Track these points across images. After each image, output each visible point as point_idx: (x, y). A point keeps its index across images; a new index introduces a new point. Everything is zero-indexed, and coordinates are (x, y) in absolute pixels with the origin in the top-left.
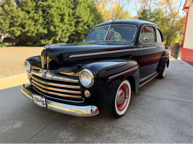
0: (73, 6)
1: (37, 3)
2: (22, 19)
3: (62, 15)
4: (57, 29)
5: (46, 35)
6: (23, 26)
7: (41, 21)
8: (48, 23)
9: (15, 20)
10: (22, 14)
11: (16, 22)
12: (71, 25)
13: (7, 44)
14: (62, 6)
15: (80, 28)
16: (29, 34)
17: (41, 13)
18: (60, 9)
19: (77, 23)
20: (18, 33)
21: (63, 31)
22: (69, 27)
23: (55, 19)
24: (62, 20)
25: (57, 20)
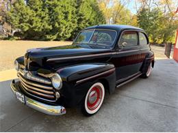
0: (76, 5)
1: (44, 2)
2: (30, 16)
3: (66, 13)
4: (61, 25)
5: (51, 31)
6: (31, 22)
7: (47, 18)
8: (53, 20)
9: (24, 17)
10: (30, 12)
11: (25, 19)
12: (74, 22)
13: (16, 38)
14: (66, 5)
15: (83, 25)
16: (36, 30)
17: (47, 11)
18: (65, 7)
19: (80, 20)
20: (26, 29)
21: (66, 27)
22: (72, 24)
23: (60, 17)
24: (66, 18)
25: (61, 17)
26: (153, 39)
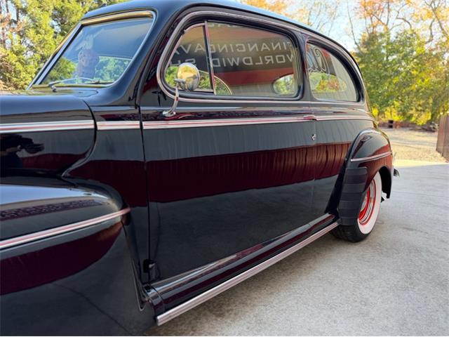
26: (403, 113)
